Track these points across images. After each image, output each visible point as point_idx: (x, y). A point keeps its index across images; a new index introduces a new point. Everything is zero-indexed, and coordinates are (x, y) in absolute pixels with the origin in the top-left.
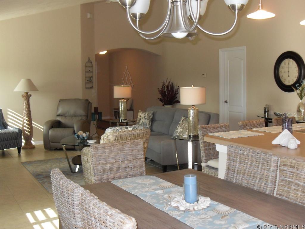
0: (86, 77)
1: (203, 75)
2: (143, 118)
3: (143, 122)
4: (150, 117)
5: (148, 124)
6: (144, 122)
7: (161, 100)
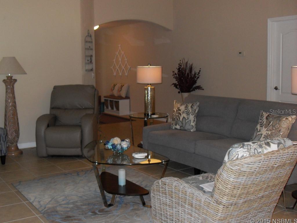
0: (86, 56)
1: (240, 53)
2: (183, 112)
3: (184, 117)
4: (196, 110)
5: (192, 121)
6: (186, 118)
7: (175, 85)
